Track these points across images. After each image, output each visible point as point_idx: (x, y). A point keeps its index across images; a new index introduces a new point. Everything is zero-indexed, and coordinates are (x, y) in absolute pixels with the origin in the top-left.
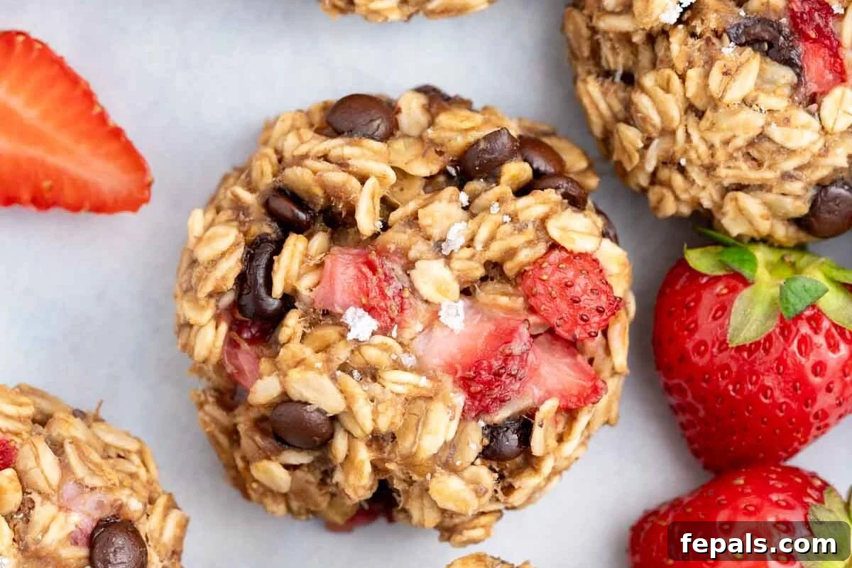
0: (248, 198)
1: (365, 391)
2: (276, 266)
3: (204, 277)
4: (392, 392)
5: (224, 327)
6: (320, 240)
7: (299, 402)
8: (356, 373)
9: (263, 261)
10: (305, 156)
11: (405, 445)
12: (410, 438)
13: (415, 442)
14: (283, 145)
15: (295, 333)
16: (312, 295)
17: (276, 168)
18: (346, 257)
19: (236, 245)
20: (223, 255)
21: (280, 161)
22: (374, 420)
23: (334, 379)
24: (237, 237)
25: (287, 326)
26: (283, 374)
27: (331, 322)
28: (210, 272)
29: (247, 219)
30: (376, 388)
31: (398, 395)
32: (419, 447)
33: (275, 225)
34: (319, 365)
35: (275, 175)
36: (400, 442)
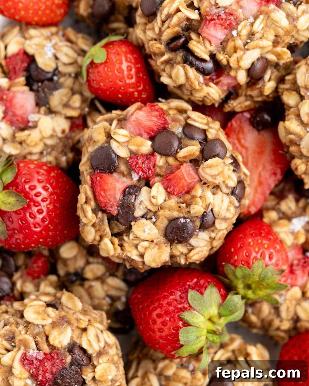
0: (166, 57)
1: (257, 40)
2: (199, 55)
3: (191, 84)
4: (261, 30)
5: (211, 84)
6: (193, 36)
7: (252, 66)
8: (249, 41)
9: (194, 60)
10: (160, 29)
11: (281, 32)
12: (280, 30)
13: (282, 29)
14: (150, 37)
15: (226, 57)
16: (214, 45)
17: (158, 42)
18: (204, 27)
19: (184, 67)
20: (186, 74)
21: (156, 40)
22: (269, 41)
23: (248, 50)
24: (181, 66)
25: (222, 59)
26: (239, 68)
27: (226, 43)
28: (190, 81)
29: (174, 60)
30: (258, 35)
31: (263, 28)
32: (284, 28)
33: (180, 50)
34: (242, 53)
35: (161, 44)
36: (279, 34)
